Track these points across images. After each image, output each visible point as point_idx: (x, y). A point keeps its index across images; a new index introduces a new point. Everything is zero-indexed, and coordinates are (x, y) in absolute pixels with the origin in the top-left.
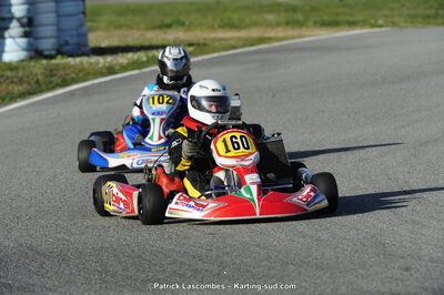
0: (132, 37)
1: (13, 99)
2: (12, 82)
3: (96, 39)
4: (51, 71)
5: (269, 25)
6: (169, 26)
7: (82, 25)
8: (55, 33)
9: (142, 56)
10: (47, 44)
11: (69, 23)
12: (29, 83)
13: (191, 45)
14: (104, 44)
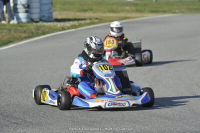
0: (71, 15)
1: (22, 39)
2: (21, 32)
3: (56, 15)
4: (38, 28)
5: (128, 11)
6: (86, 11)
7: (50, 9)
8: (39, 12)
9: (76, 23)
10: (36, 16)
11: (45, 8)
12: (28, 33)
13: (97, 19)
14: (59, 17)
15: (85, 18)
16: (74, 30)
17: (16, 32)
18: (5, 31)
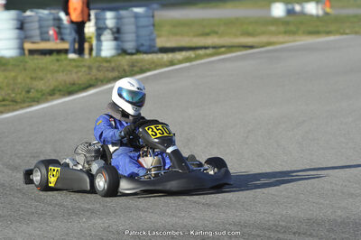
0: (185, 42)
1: (109, 81)
2: (108, 70)
3: (160, 42)
4: (133, 63)
6: (208, 34)
7: (152, 33)
8: (135, 38)
9: (191, 54)
10: (130, 46)
11: (144, 32)
12: (119, 71)
13: (223, 47)
14: (169, 45)
15: (206, 45)
16: (188, 64)
17: (99, 70)
18: (84, 69)
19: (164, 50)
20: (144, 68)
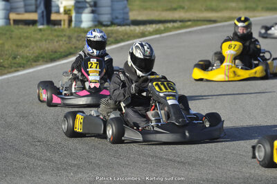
0: (154, 15)
3: (133, 16)
4: (108, 34)
5: (234, 9)
6: (175, 9)
7: (126, 7)
8: (110, 12)
9: (161, 26)
10: (105, 18)
11: (118, 6)
13: (189, 20)
14: (140, 18)
15: (174, 19)
16: (157, 36)
17: (78, 40)
18: (64, 39)
19: (136, 23)
20: (118, 38)
